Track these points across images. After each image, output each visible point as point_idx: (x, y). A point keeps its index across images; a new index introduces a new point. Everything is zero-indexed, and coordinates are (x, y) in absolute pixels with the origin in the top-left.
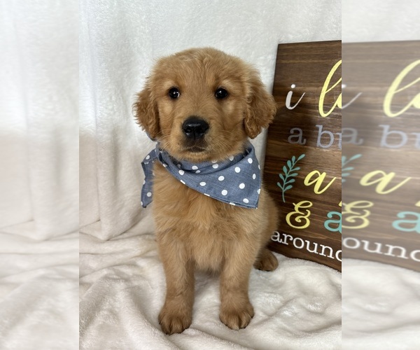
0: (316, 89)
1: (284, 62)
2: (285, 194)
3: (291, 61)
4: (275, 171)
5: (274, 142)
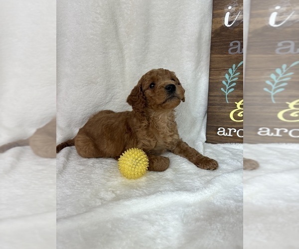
2: (228, 96)
4: (218, 79)
5: (216, 56)
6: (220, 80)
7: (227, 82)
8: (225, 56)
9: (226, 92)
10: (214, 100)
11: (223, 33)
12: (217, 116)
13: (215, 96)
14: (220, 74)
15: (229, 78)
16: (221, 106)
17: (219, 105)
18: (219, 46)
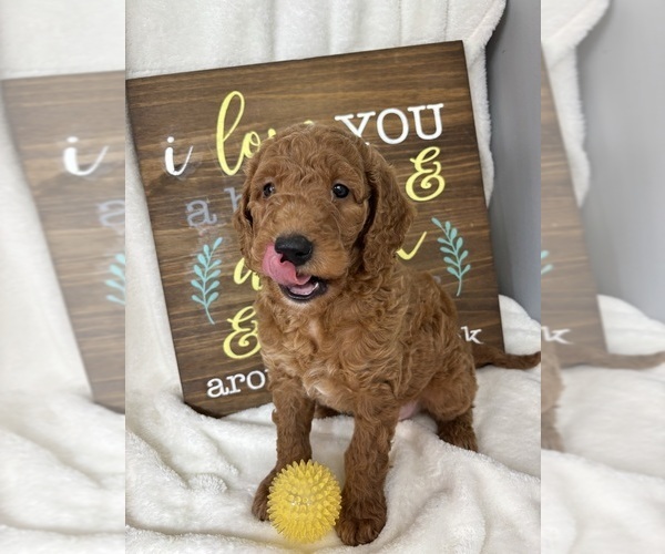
0: (207, 138)
1: (142, 105)
2: (210, 310)
3: (155, 103)
4: (181, 278)
5: (165, 232)
6: (186, 280)
7: (201, 283)
8: (183, 230)
9: (204, 303)
10: (184, 324)
11: (168, 187)
12: (198, 355)
13: (185, 315)
14: (182, 268)
15: (203, 273)
16: (201, 332)
17: (196, 332)
18: (167, 212)
